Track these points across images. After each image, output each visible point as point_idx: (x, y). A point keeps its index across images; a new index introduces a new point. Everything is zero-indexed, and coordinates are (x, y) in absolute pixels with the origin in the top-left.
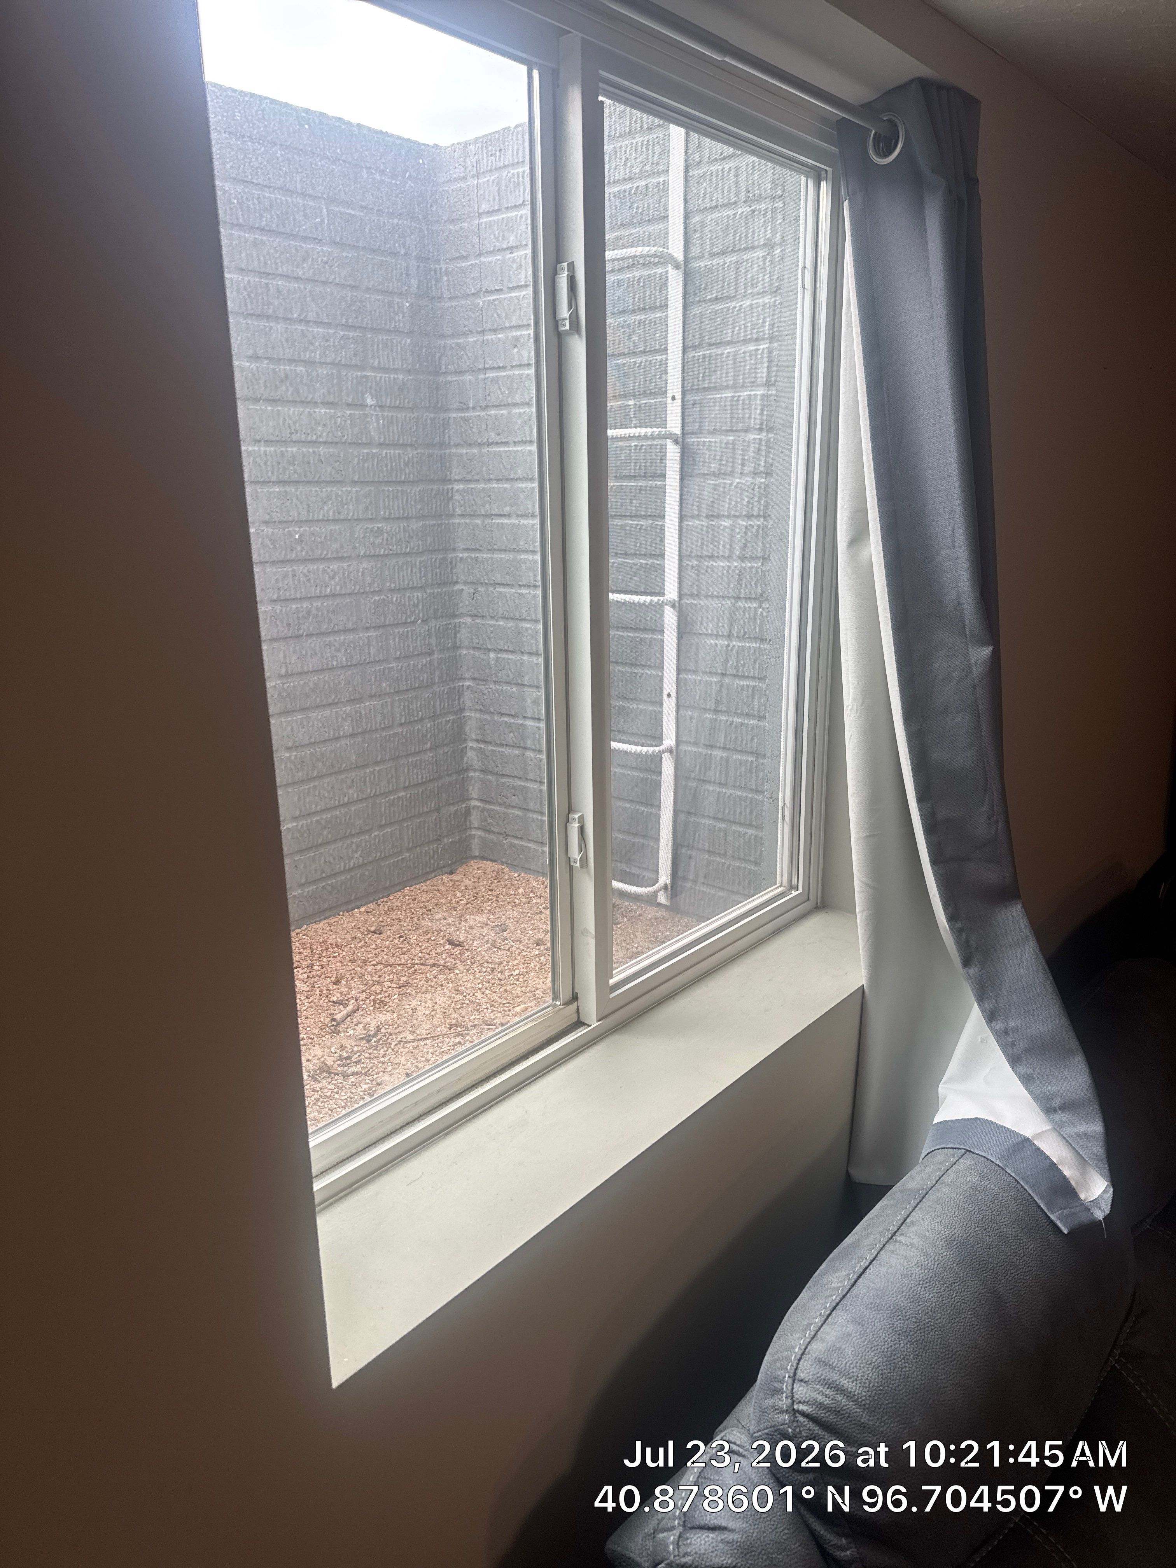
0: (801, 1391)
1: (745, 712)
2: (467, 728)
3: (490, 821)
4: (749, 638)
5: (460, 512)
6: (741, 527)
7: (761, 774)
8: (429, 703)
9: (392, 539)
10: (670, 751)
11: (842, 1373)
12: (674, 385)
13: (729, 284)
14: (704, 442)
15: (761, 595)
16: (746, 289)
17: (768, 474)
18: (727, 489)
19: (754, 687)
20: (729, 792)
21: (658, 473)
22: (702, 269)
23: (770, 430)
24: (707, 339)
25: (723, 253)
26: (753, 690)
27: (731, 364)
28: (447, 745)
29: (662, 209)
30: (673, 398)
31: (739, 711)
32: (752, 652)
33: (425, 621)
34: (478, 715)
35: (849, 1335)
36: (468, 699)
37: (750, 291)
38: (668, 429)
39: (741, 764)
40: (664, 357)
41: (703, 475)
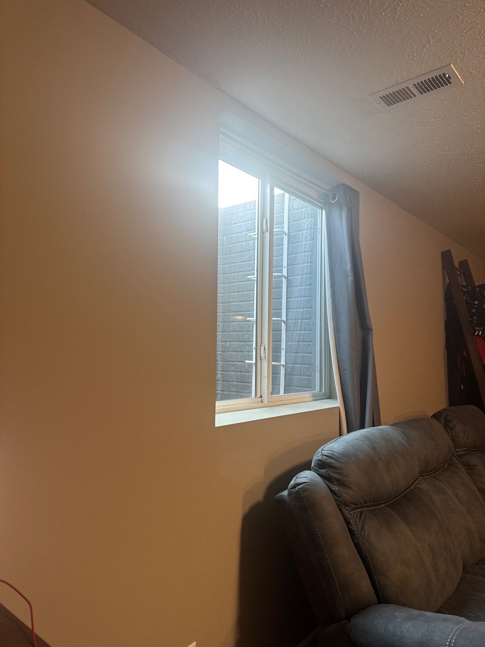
2: (218, 367)
4: (307, 330)
6: (304, 299)
12: (285, 264)
14: (293, 278)
15: (310, 318)
20: (302, 377)
21: (280, 287)
25: (298, 231)
26: (308, 345)
27: (301, 258)
29: (282, 221)
30: (285, 267)
32: (308, 334)
36: (219, 358)
40: (282, 257)
41: (293, 287)
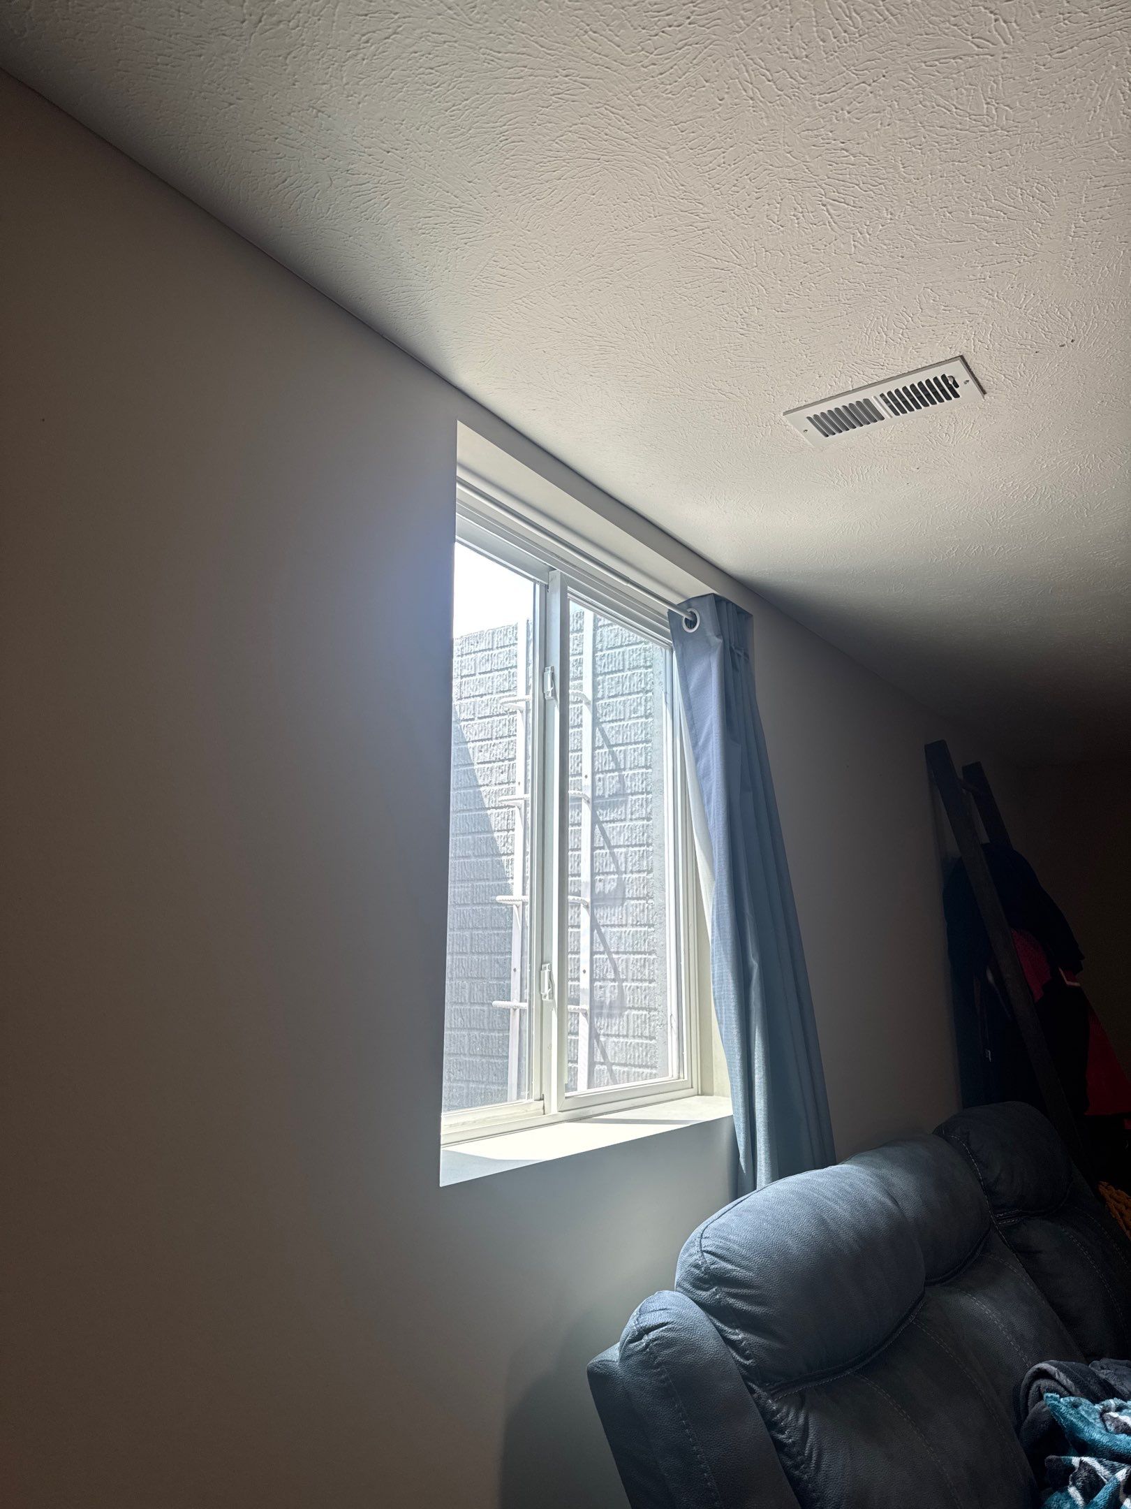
1: (639, 978)
4: (641, 925)
6: (632, 852)
7: (653, 1024)
10: (586, 1013)
12: (587, 768)
13: (620, 713)
14: (606, 802)
15: (647, 895)
16: (630, 714)
17: (649, 819)
18: (622, 829)
19: (645, 959)
20: (629, 1041)
21: (576, 822)
22: (603, 705)
23: (648, 793)
24: (607, 743)
25: (616, 696)
26: (644, 961)
27: (622, 756)
29: (578, 672)
30: (586, 777)
31: (635, 978)
32: (642, 934)
37: (633, 715)
38: (584, 793)
39: (638, 1018)
41: (606, 821)
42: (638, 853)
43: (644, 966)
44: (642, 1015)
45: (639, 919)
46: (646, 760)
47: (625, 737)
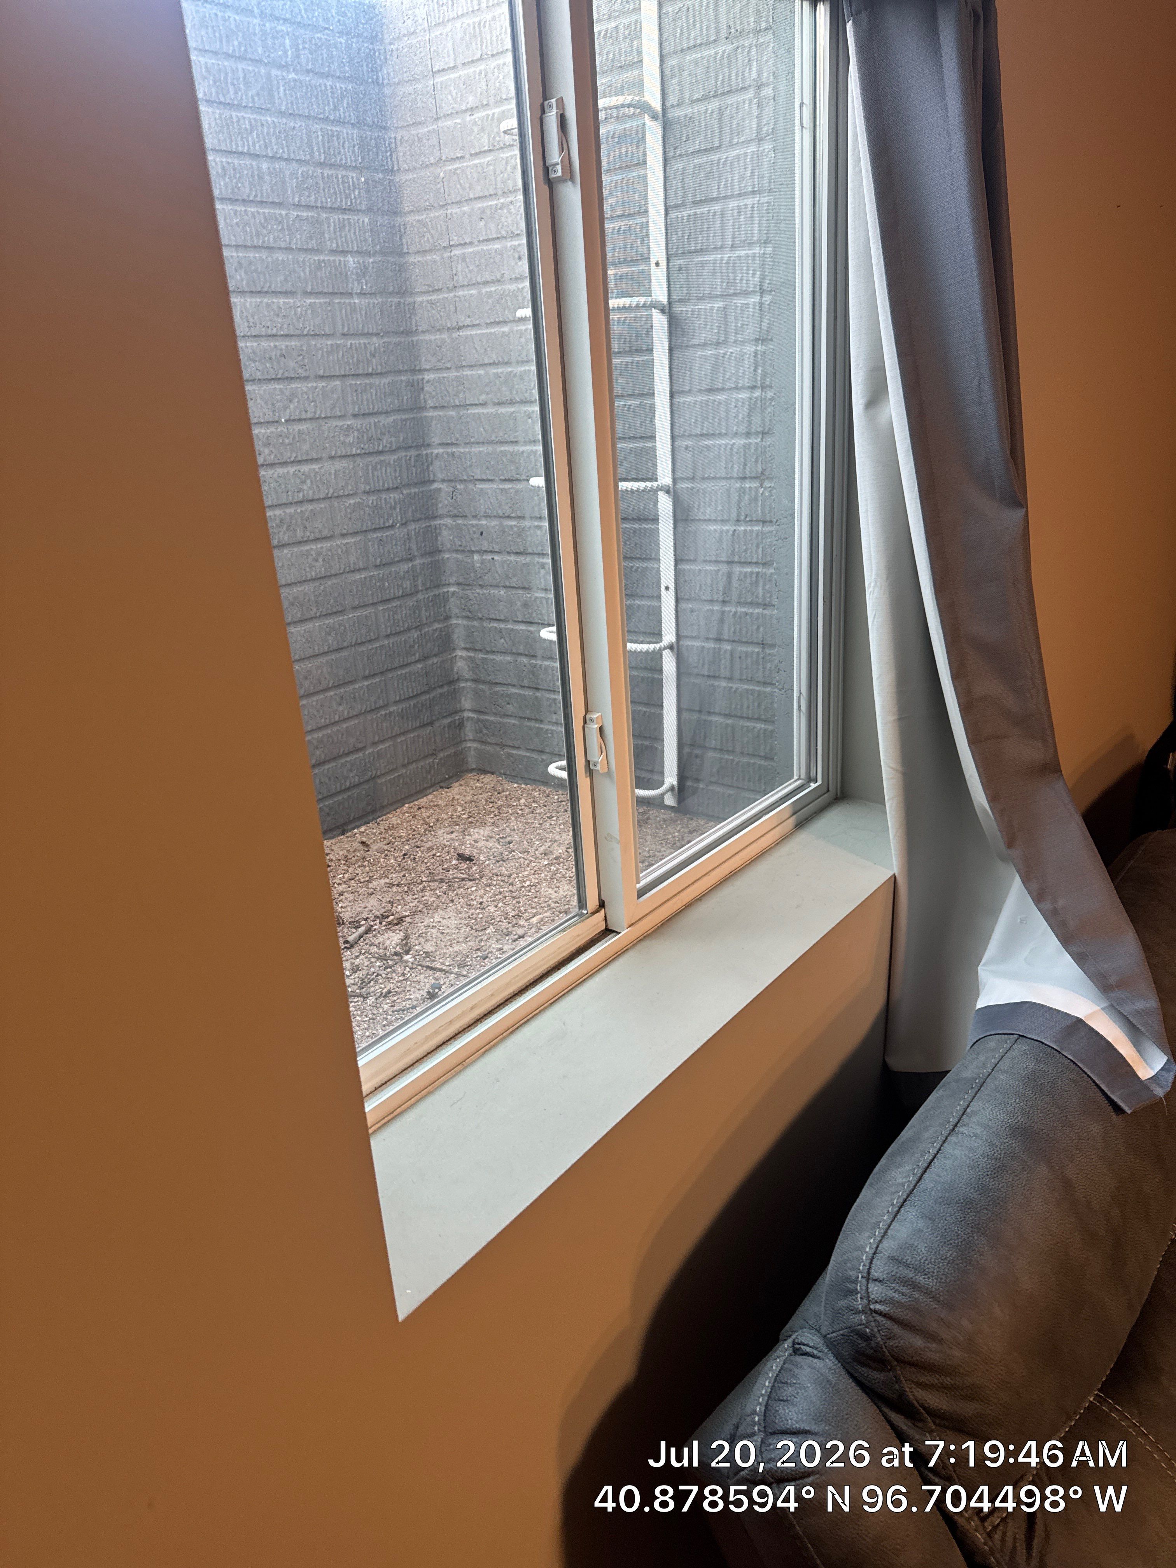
0: (875, 1290)
1: (749, 600)
2: (455, 636)
3: (485, 731)
4: (751, 521)
5: (432, 405)
6: (737, 400)
8: (414, 612)
9: (363, 436)
10: (671, 647)
11: (917, 1269)
12: (658, 251)
13: (712, 132)
14: (693, 310)
15: (762, 473)
17: (765, 341)
18: (721, 359)
19: (758, 573)
20: (735, 686)
21: (645, 347)
22: (682, 119)
23: (764, 292)
24: (690, 198)
25: (705, 98)
26: (757, 576)
27: (718, 223)
28: (435, 655)
29: (635, 53)
30: (657, 264)
31: (743, 600)
32: (754, 535)
33: (404, 524)
34: (465, 622)
35: (920, 1231)
36: (454, 606)
37: (736, 141)
38: (654, 297)
39: (746, 656)
40: (644, 220)
41: (694, 346)
42: (747, 403)
43: (757, 582)
44: (753, 652)
45: (748, 512)
46: (760, 231)
47: (723, 184)
